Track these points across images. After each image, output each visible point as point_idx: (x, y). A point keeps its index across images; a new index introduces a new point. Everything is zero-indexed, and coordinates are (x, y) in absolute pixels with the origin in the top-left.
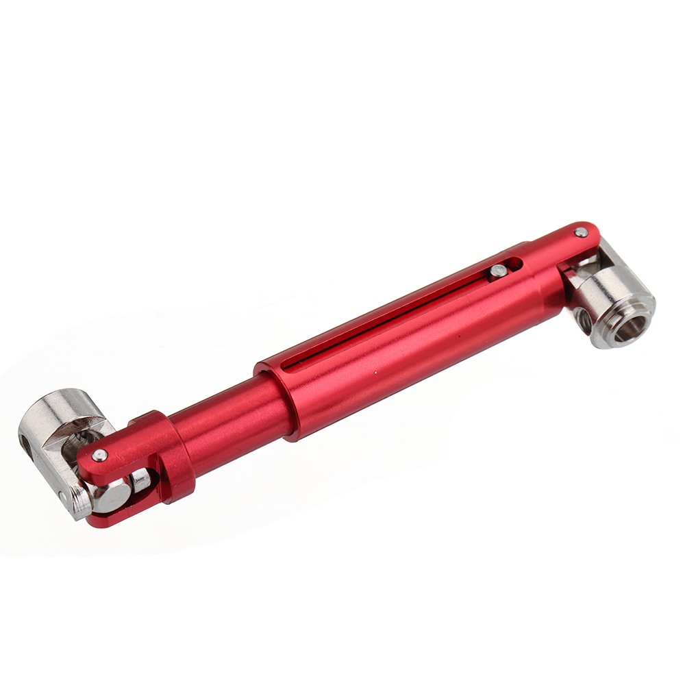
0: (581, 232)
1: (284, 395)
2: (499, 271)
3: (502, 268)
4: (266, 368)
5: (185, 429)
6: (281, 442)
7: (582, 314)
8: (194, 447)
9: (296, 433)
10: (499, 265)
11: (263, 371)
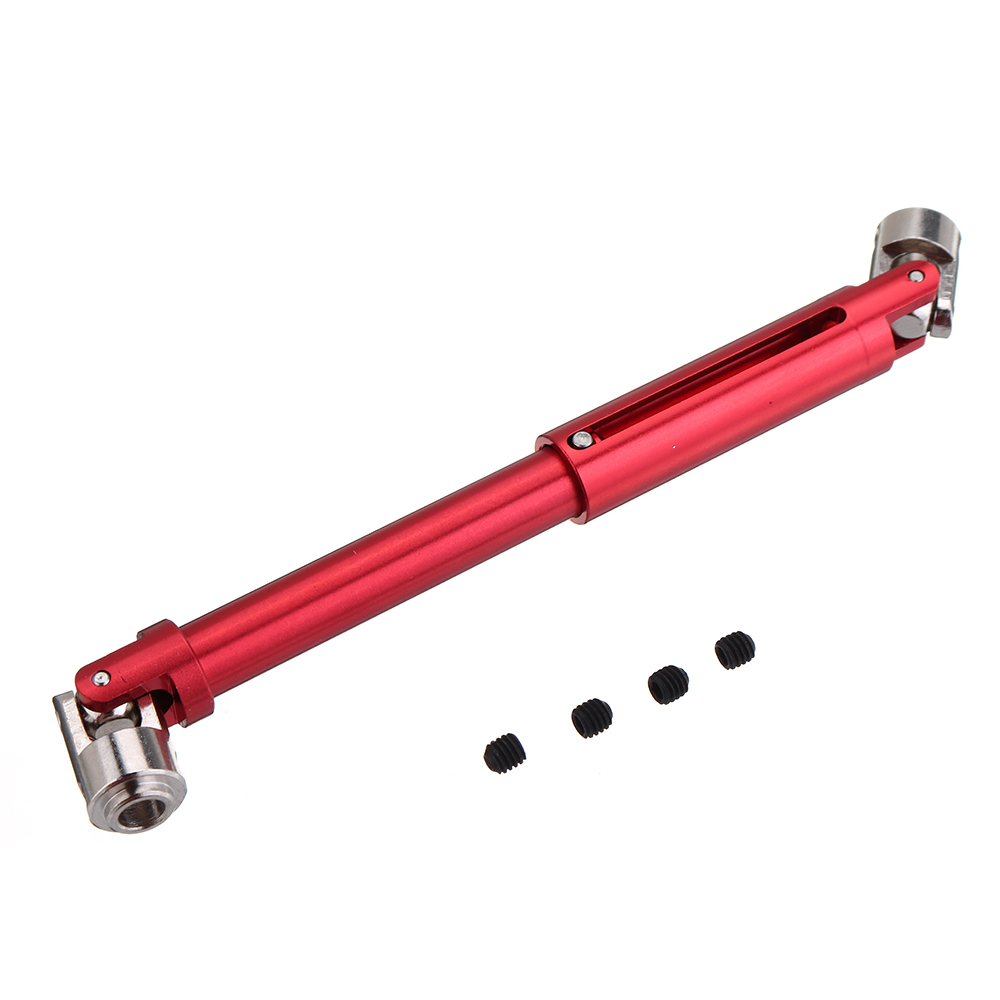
1: (570, 472)
4: (550, 443)
9: (584, 514)
11: (545, 446)
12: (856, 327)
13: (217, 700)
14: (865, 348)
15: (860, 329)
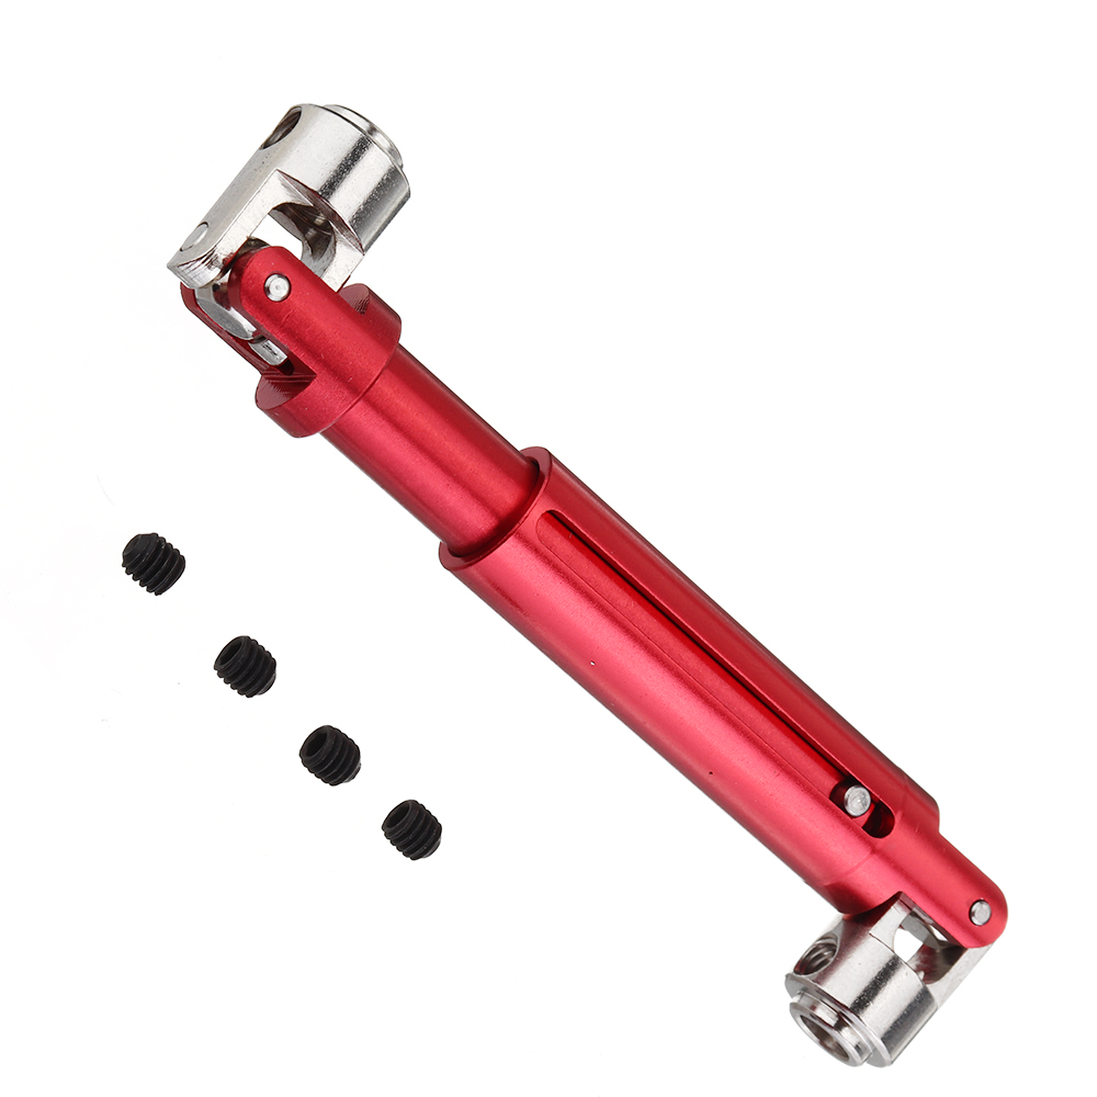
0: (982, 913)
2: (857, 801)
3: (864, 805)
6: (432, 542)
7: (830, 947)
10: (868, 797)
12: (874, 851)
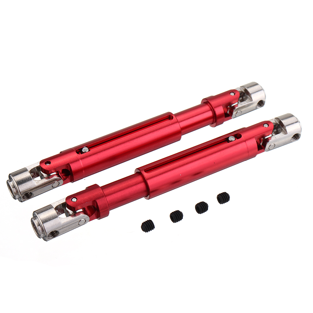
1: (145, 181)
3: (233, 137)
4: (139, 171)
5: (107, 191)
8: (109, 198)
9: (149, 196)
12: (245, 141)
13: (110, 211)
14: (247, 148)
15: (246, 142)
